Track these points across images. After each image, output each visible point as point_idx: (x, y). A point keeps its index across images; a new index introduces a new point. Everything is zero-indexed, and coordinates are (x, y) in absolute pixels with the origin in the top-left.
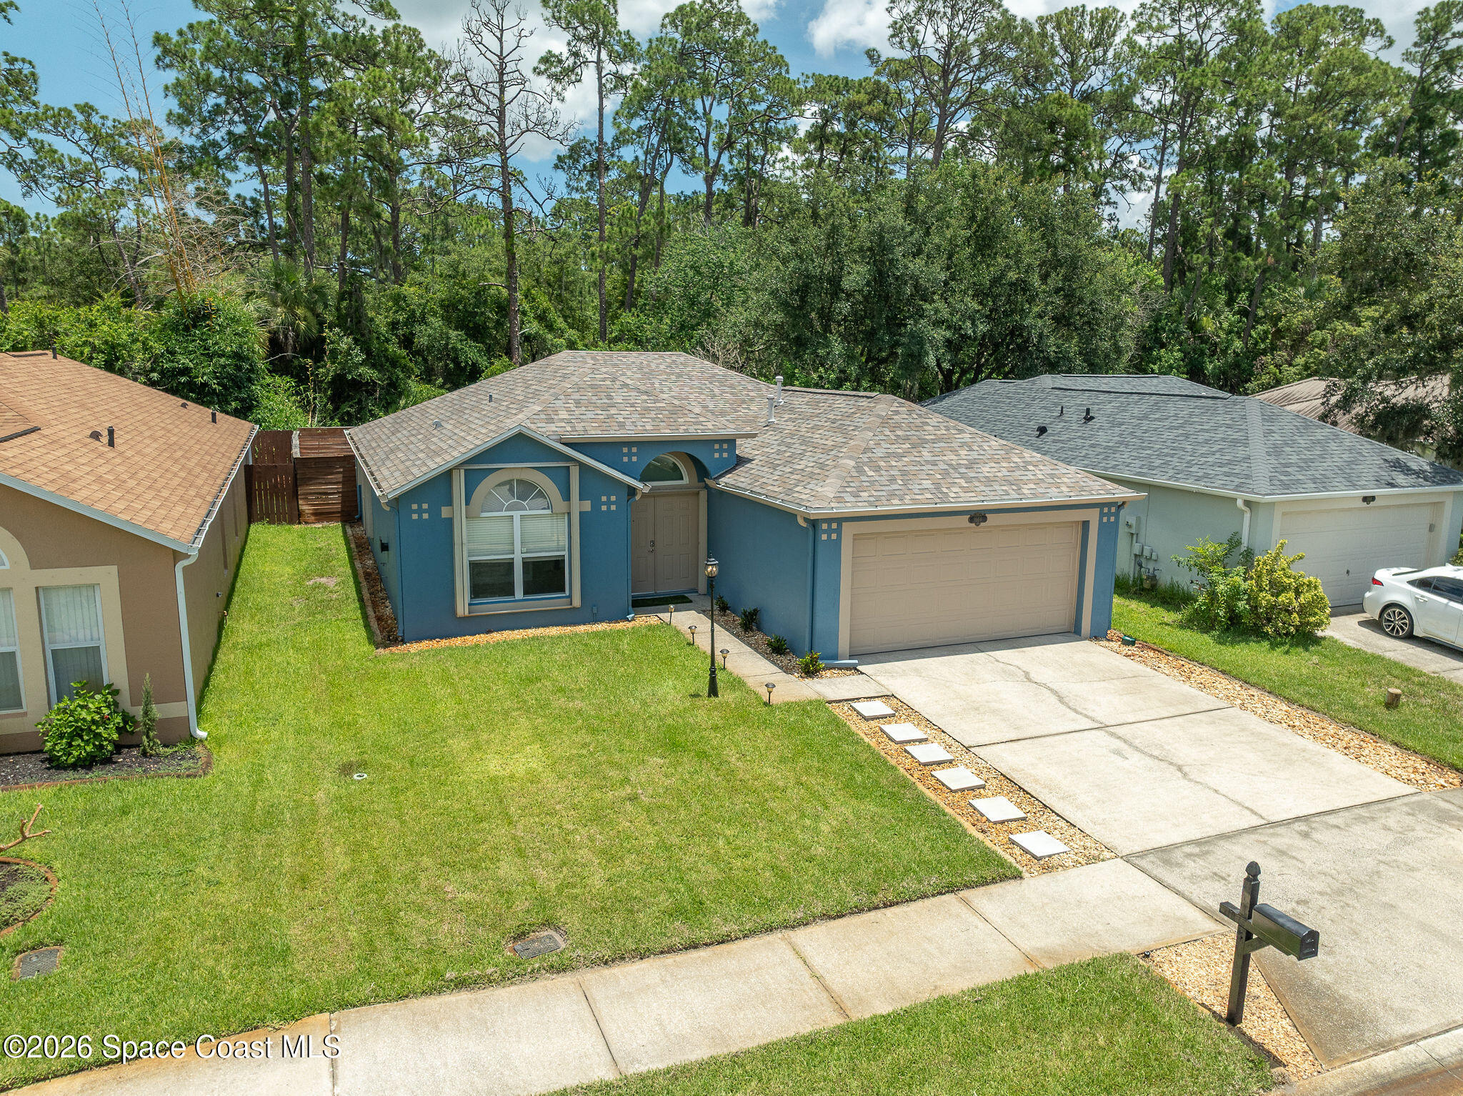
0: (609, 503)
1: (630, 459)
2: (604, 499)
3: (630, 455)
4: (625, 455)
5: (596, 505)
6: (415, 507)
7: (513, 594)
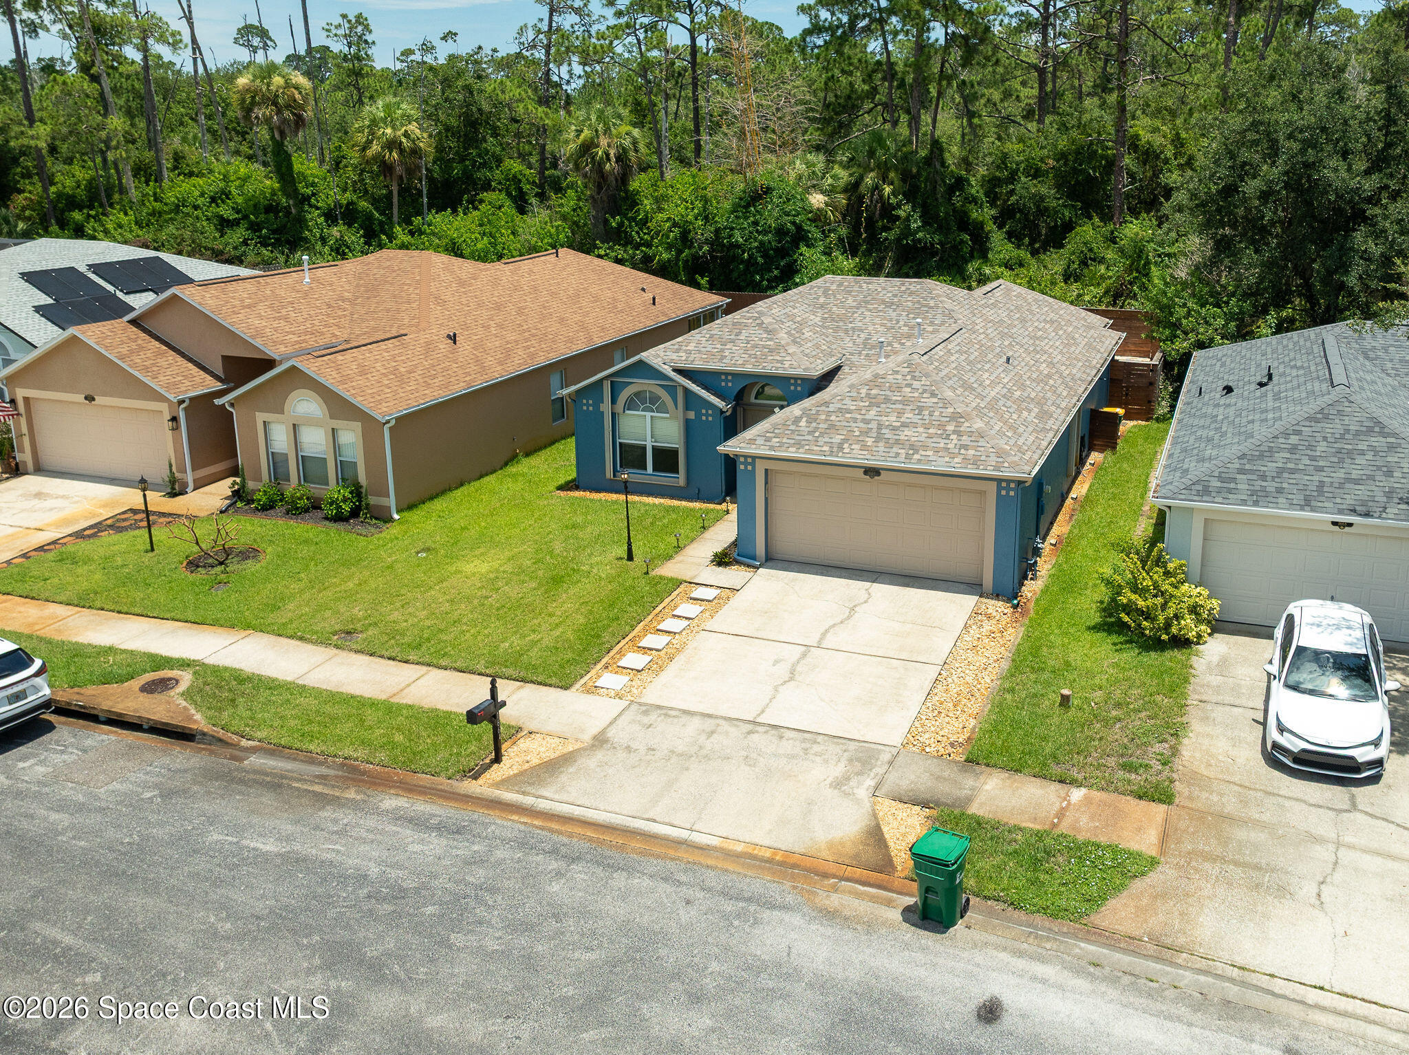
0: (707, 415)
1: (727, 384)
2: (704, 411)
3: (727, 381)
4: (723, 381)
5: (699, 415)
6: (585, 401)
7: (646, 470)
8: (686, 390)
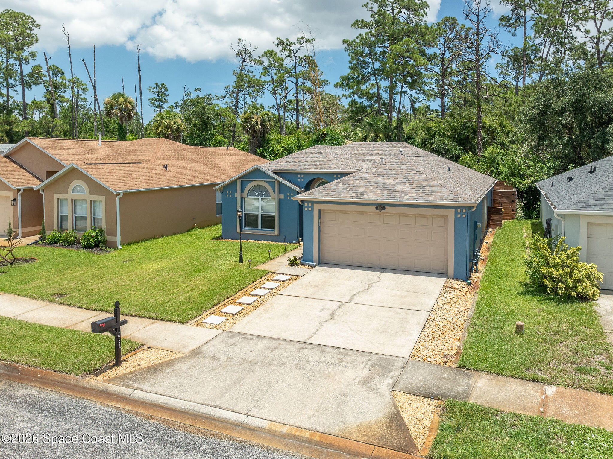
0: (291, 196)
2: (289, 194)
3: (301, 178)
5: (286, 196)
6: (227, 192)
7: (258, 227)
8: (279, 182)
